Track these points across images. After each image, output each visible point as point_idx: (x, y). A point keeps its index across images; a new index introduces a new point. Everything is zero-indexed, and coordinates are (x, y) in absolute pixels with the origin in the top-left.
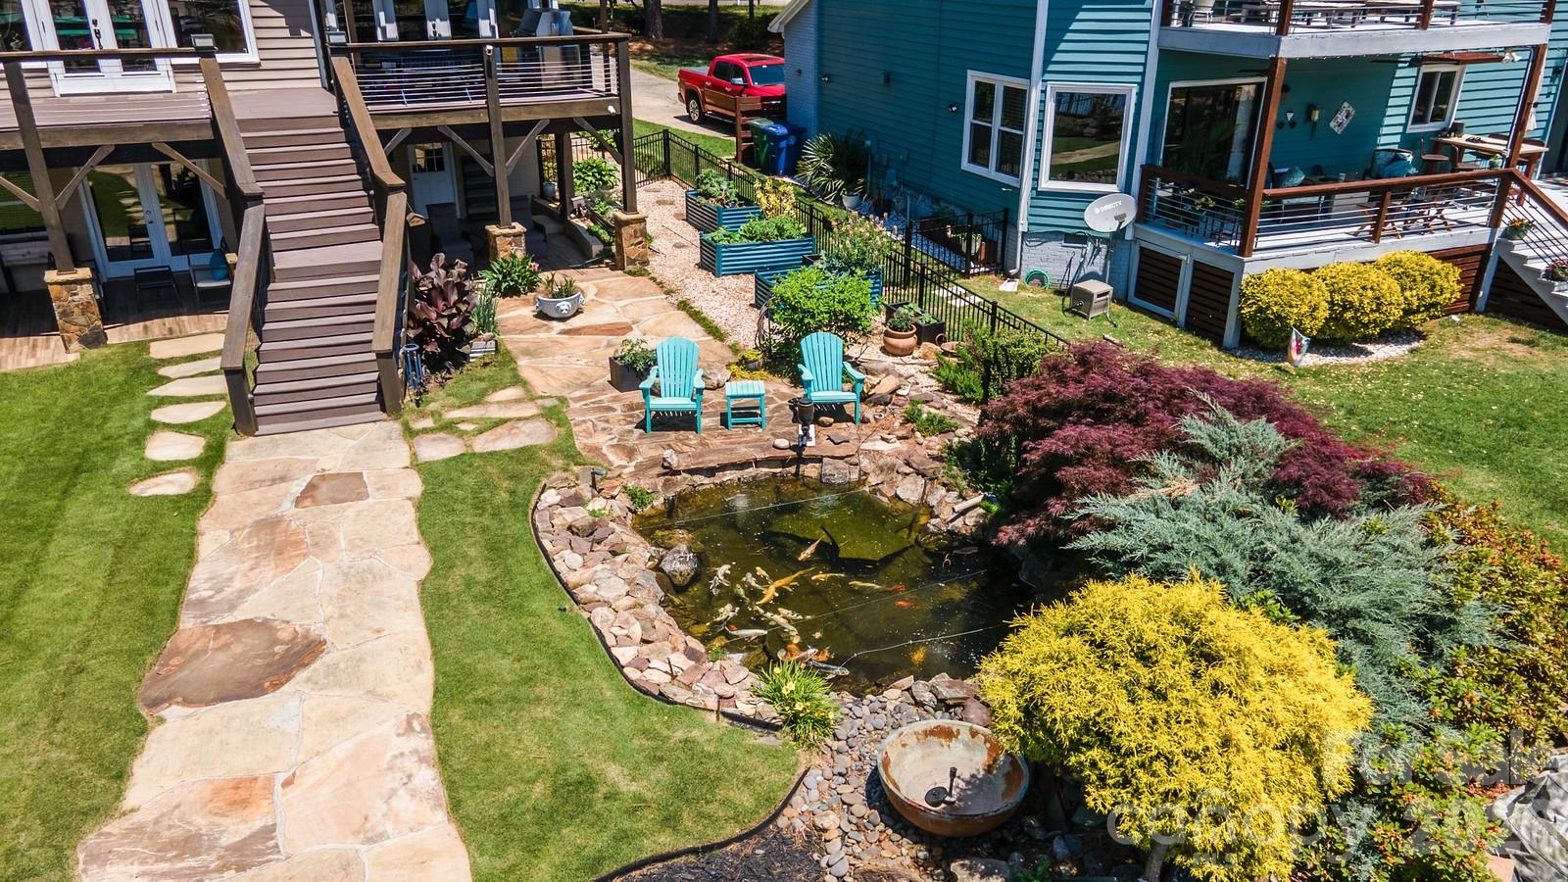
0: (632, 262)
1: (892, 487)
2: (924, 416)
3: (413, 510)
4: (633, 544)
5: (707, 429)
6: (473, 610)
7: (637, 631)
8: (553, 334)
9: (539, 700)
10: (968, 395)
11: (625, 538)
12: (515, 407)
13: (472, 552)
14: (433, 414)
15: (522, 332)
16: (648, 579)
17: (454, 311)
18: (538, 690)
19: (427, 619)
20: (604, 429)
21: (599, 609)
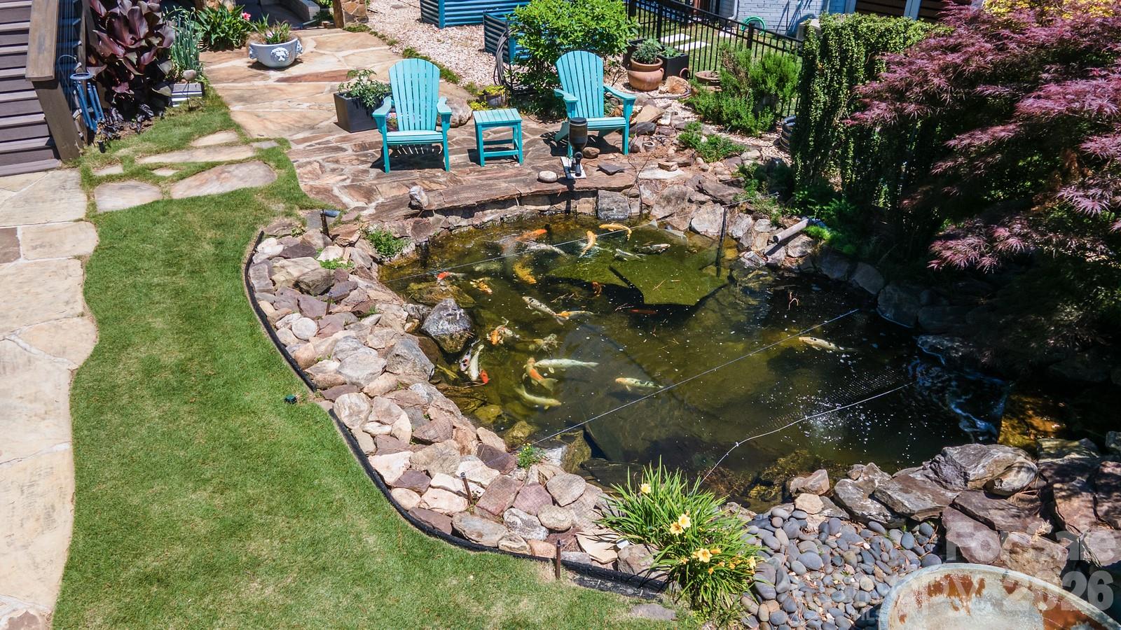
0: (351, 18)
1: (685, 219)
2: (704, 139)
3: (80, 272)
4: (384, 302)
5: (456, 166)
6: (152, 411)
7: (404, 426)
8: (271, 82)
9: (255, 563)
10: (734, 123)
11: (372, 294)
12: (227, 151)
13: (158, 323)
14: (121, 160)
15: (235, 81)
16: (410, 348)
17: (144, 43)
18: (253, 545)
19: (76, 430)
20: (333, 170)
21: (345, 397)
